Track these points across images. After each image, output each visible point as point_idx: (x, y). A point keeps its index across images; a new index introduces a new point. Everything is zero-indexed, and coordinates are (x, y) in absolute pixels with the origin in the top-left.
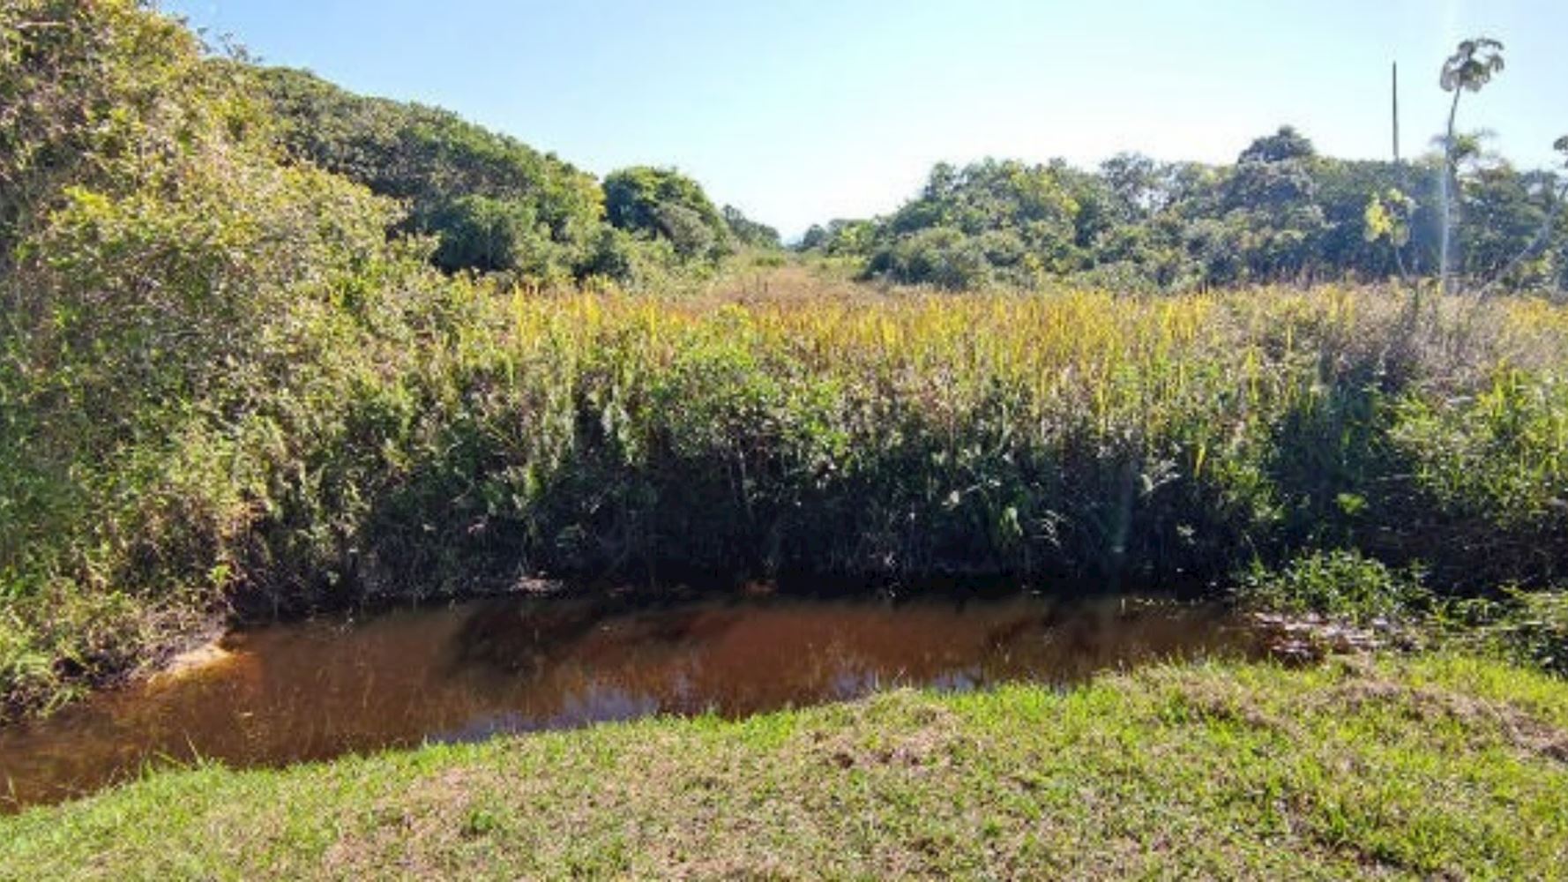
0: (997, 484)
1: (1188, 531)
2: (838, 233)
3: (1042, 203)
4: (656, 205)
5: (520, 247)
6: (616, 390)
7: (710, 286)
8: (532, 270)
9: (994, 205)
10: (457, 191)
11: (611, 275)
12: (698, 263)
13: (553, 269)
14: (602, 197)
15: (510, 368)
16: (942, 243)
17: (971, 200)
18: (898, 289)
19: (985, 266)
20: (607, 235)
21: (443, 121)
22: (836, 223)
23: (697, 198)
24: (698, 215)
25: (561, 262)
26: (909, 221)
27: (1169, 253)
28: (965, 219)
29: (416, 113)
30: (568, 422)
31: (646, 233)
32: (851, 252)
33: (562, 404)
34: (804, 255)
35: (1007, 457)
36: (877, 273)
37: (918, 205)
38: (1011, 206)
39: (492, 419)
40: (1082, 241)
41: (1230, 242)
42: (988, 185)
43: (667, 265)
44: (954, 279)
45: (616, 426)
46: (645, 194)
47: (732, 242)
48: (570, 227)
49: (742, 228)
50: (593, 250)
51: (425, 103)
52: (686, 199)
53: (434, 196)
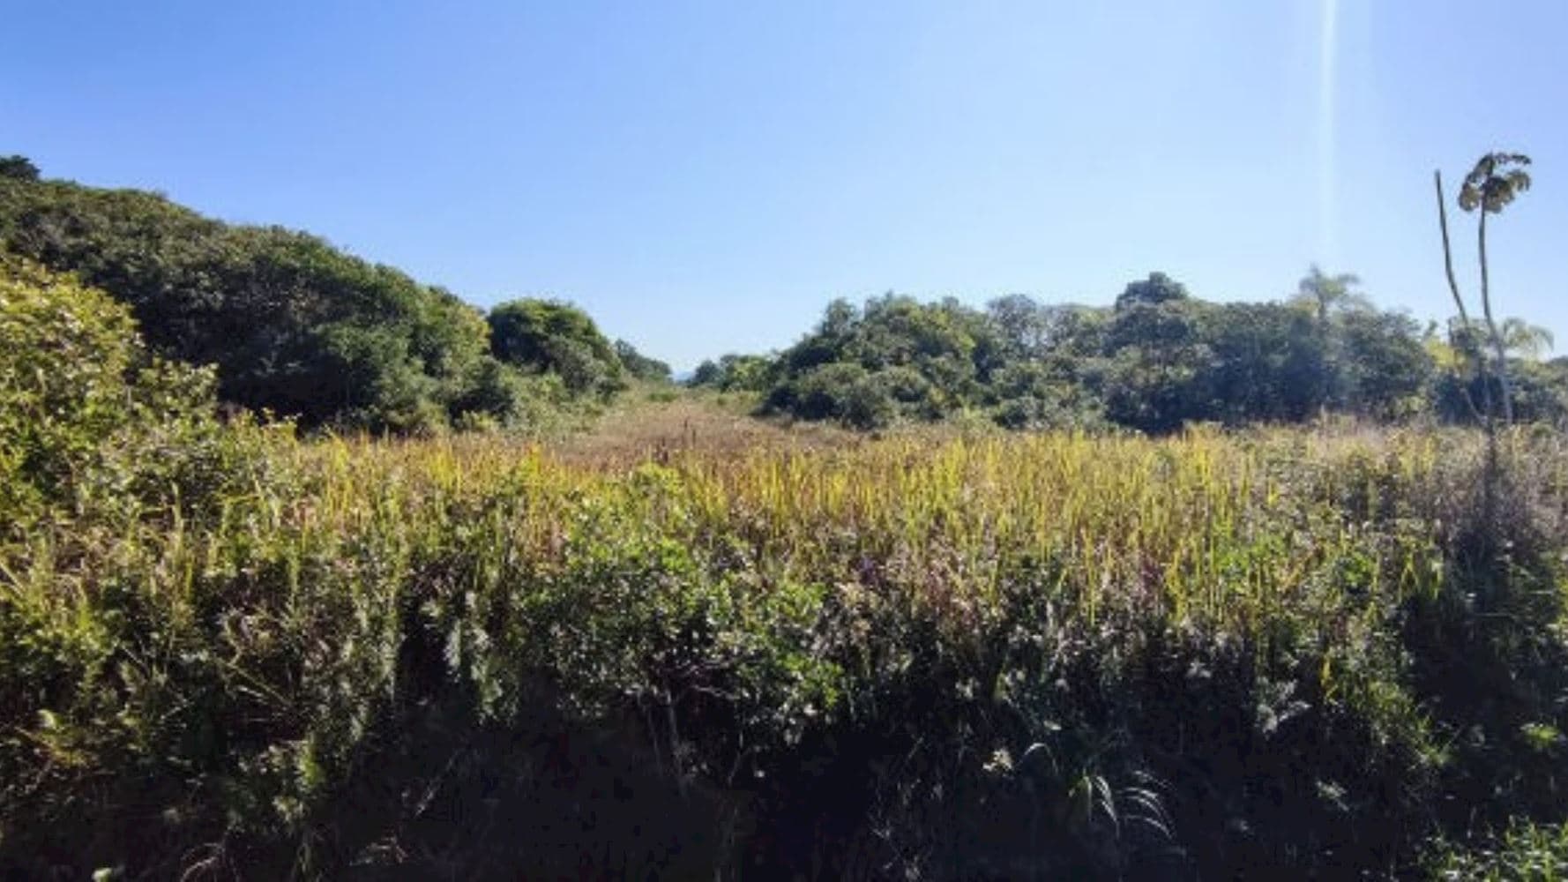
0: (1056, 727)
1: (1333, 791)
2: (731, 369)
3: (940, 339)
4: (546, 338)
5: (387, 380)
6: (471, 597)
7: (602, 422)
8: (398, 407)
9: (895, 341)
10: (318, 320)
11: (492, 414)
12: (589, 399)
13: (424, 404)
14: (486, 329)
15: (295, 567)
16: (843, 378)
17: (870, 337)
18: (802, 425)
19: (890, 402)
20: (489, 368)
21: (306, 246)
22: (727, 359)
23: (589, 331)
24: (589, 348)
25: (433, 397)
26: (808, 355)
27: (1069, 389)
28: (865, 354)
29: (277, 237)
30: (387, 656)
31: (534, 366)
32: (746, 388)
33: (377, 623)
34: (697, 390)
35: (1061, 682)
36: (777, 409)
37: (814, 341)
38: (908, 343)
39: (247, 661)
40: (983, 376)
41: (1127, 378)
42: (885, 322)
43: (555, 400)
44: (861, 416)
45: (467, 659)
46: (534, 326)
47: (626, 377)
48: (447, 361)
49: (633, 364)
50: (474, 385)
51: (287, 227)
52: (579, 332)
53: (292, 325)
